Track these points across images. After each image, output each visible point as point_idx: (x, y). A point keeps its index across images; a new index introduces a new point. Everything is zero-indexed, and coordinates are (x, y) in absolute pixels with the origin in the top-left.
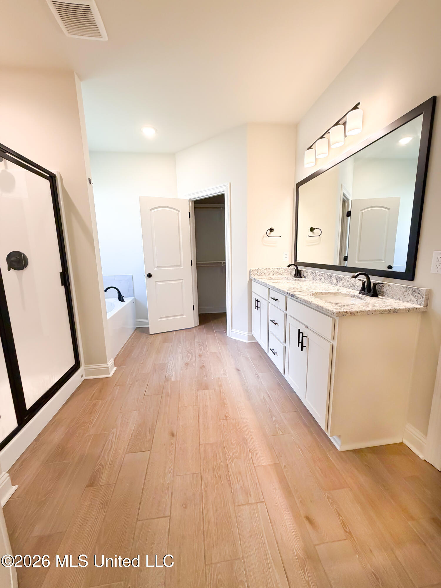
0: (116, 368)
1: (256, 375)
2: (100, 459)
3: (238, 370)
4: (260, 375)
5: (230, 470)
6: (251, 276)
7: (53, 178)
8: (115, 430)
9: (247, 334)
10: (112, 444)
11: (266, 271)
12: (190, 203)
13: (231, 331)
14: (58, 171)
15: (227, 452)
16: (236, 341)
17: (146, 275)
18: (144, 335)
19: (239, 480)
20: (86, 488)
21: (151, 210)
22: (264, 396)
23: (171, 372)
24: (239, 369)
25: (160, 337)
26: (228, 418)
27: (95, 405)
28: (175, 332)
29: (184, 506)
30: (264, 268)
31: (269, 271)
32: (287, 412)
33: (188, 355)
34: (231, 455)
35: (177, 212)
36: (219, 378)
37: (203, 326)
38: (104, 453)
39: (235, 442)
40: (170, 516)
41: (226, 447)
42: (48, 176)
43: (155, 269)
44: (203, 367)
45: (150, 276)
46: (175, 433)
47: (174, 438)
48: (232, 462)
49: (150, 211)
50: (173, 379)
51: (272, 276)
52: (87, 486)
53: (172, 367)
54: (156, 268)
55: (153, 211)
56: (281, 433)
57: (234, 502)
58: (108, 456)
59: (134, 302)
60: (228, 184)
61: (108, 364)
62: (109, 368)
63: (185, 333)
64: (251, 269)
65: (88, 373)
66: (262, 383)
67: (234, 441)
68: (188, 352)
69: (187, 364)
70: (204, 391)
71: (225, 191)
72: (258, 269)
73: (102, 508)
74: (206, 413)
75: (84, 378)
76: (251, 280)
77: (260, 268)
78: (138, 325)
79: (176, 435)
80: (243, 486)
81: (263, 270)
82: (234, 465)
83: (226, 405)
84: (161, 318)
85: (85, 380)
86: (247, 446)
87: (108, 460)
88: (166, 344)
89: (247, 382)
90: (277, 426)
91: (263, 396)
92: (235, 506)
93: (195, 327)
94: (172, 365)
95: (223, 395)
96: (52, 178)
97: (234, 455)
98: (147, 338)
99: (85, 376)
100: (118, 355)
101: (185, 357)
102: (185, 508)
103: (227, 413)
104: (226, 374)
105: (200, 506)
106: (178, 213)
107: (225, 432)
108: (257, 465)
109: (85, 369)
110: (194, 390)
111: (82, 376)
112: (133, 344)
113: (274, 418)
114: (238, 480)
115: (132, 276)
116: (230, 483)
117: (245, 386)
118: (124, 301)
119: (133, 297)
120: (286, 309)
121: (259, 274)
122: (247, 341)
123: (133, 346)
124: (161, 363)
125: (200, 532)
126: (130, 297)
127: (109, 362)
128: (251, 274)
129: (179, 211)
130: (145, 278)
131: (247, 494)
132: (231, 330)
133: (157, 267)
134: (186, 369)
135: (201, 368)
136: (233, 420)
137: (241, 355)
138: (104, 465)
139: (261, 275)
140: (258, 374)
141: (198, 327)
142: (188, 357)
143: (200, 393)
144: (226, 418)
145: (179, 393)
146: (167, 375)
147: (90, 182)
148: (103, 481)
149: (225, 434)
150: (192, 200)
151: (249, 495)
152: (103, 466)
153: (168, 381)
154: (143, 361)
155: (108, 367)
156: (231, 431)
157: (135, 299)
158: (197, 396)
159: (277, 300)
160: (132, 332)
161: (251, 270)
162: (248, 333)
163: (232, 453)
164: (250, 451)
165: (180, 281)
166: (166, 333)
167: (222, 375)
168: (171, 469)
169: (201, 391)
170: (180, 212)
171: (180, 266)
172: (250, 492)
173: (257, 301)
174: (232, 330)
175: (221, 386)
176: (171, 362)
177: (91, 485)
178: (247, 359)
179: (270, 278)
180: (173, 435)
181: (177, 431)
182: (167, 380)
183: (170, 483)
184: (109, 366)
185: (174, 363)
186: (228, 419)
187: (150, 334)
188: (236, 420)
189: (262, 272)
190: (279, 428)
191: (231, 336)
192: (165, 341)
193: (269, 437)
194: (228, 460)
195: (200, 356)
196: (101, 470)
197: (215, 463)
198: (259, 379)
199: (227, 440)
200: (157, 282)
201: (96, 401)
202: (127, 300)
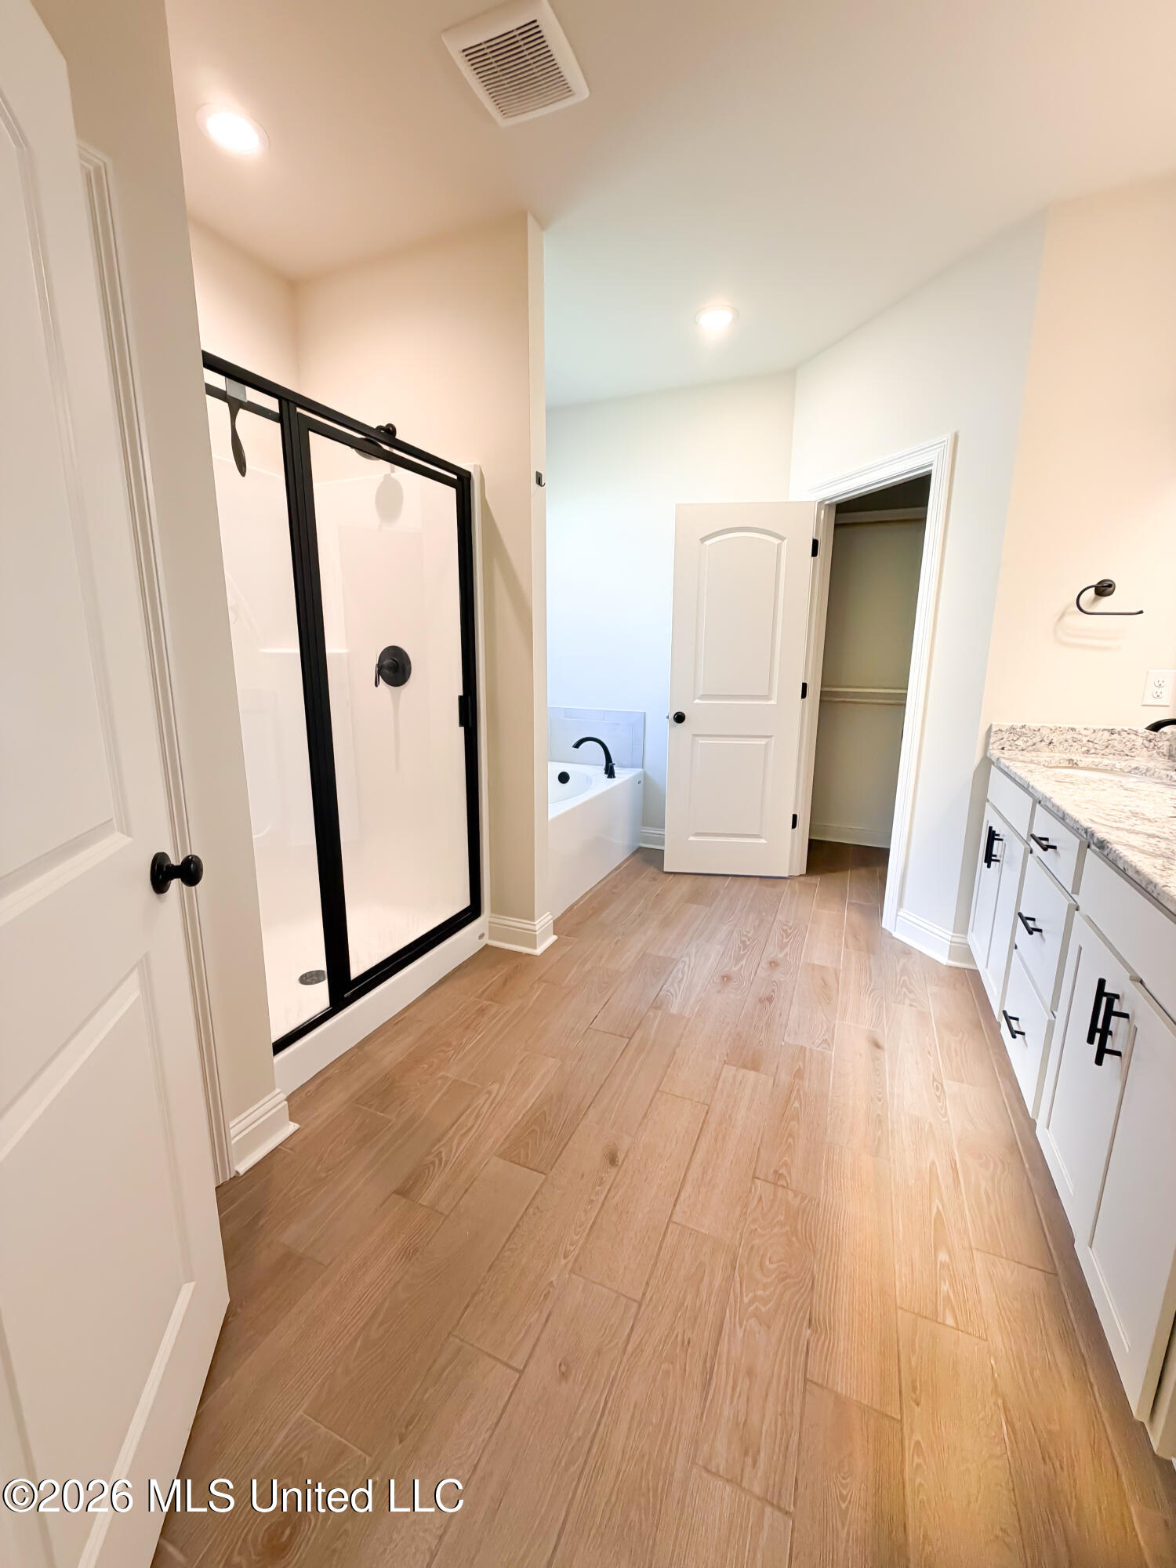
0: (555, 938)
1: (934, 1080)
2: (441, 1144)
3: (877, 1045)
4: (950, 1086)
5: (724, 1347)
6: (991, 747)
7: (465, 480)
8: (496, 1087)
9: (950, 938)
10: (477, 1117)
11: (1056, 738)
12: (823, 512)
13: (897, 915)
14: (478, 464)
15: (738, 1286)
16: (907, 951)
17: (671, 717)
18: (651, 870)
19: (738, 1389)
20: (393, 1195)
21: (703, 540)
22: (937, 1164)
23: (676, 985)
24: (881, 1042)
25: (685, 885)
26: (781, 1182)
27: (482, 1011)
28: (730, 878)
29: (563, 1368)
30: (1051, 726)
31: (1069, 736)
32: (1007, 1259)
33: (742, 952)
34: (746, 1300)
35: (777, 541)
36: (802, 1049)
37: (816, 880)
38: (454, 1133)
39: (773, 1266)
40: (521, 1372)
41: (742, 1267)
42: (455, 477)
43: (697, 701)
44: (770, 999)
45: (680, 718)
46: (621, 1157)
47: (613, 1171)
48: (741, 1327)
49: (700, 542)
50: (674, 1010)
51: (1076, 758)
52: (397, 1192)
53: (683, 973)
54: (699, 698)
55: (708, 543)
56: (950, 1321)
57: (696, 1450)
58: (459, 1144)
59: (639, 782)
60: (948, 437)
61: (535, 923)
62: (537, 933)
63: (755, 888)
64: (994, 723)
65: (494, 932)
66: (945, 1115)
67: (771, 1262)
68: (742, 945)
69: (726, 978)
70: (742, 1071)
71: (935, 464)
72: (1024, 727)
73: (403, 1257)
74: (724, 1137)
75: (486, 941)
76: (987, 763)
77: (1034, 725)
78: (645, 843)
79: (621, 1166)
80: (742, 1419)
81: (1044, 732)
82: (741, 1335)
83: (793, 1138)
84: (697, 834)
85: (487, 946)
86: (809, 1300)
87: (456, 1151)
88: (695, 906)
89: (892, 1094)
90: (945, 1287)
91: (933, 1163)
92: (694, 1463)
93: (790, 877)
94: (686, 969)
95: (797, 1104)
96: (462, 483)
97: (754, 1306)
98: (655, 879)
99: (490, 938)
100: (571, 908)
101: (730, 957)
102: (564, 1376)
103: (785, 1164)
104: (829, 1045)
105: (601, 1395)
106: (779, 546)
107: (754, 1221)
108: (815, 1380)
109: (490, 922)
110: (717, 1057)
111: (482, 936)
112: (615, 887)
113: (943, 1257)
114: (734, 1389)
115: (645, 713)
116: (707, 1384)
117: (880, 1103)
118: (614, 777)
119: (640, 770)
120: (1076, 889)
121: (1023, 746)
122: (944, 960)
123: (614, 893)
124: (661, 953)
125: (573, 1469)
126: (632, 766)
127: (540, 920)
128: (992, 740)
129: (782, 539)
130: (668, 723)
131: (746, 1454)
132: (898, 910)
133: (704, 697)
134: (719, 992)
135: (761, 1001)
136: (796, 1196)
137: (907, 1002)
138: (444, 1160)
139: (1030, 748)
140: (945, 1082)
141: (802, 879)
142: (738, 959)
143: (729, 1072)
144: (777, 1179)
145: (674, 1053)
146: (662, 993)
147: (539, 481)
148: (427, 1197)
149: (753, 1227)
150: (827, 502)
151: (749, 1461)
152: (440, 1160)
153: (658, 1008)
154: (620, 938)
155: (535, 931)
156: (775, 1226)
157: (645, 775)
158: (718, 1080)
159: (1050, 850)
160: (626, 856)
161: (994, 729)
162: (951, 933)
163: (751, 1295)
164: (810, 1321)
165: (763, 742)
166: (707, 877)
167: (818, 1042)
168: (572, 1248)
169: (735, 1068)
170: (786, 541)
171: (768, 697)
172: (758, 1452)
173: (992, 836)
174: (899, 913)
175: (799, 1074)
176: (687, 959)
177: (402, 1192)
178: (923, 1016)
179: (1066, 764)
180: (612, 1159)
181: (626, 1156)
182: (657, 1005)
183: (555, 1283)
184: (537, 928)
185: (692, 966)
186: (782, 1186)
187: (665, 870)
188: (803, 1199)
189: (1038, 739)
190: (949, 1296)
191: (895, 930)
192: (694, 898)
193: (900, 1312)
194: (731, 1311)
195: (773, 964)
196: (434, 1168)
197: (689, 1298)
198: (938, 1097)
199: (752, 1248)
200: (697, 738)
201: (489, 1003)
202: (622, 775)
